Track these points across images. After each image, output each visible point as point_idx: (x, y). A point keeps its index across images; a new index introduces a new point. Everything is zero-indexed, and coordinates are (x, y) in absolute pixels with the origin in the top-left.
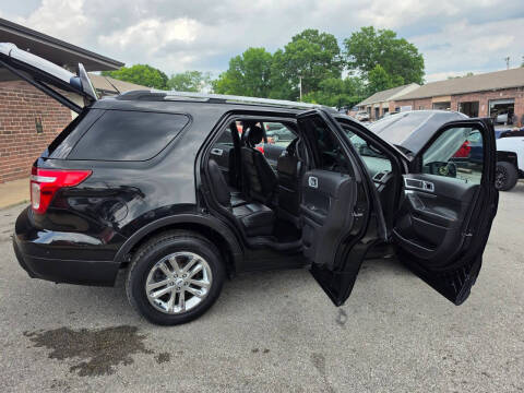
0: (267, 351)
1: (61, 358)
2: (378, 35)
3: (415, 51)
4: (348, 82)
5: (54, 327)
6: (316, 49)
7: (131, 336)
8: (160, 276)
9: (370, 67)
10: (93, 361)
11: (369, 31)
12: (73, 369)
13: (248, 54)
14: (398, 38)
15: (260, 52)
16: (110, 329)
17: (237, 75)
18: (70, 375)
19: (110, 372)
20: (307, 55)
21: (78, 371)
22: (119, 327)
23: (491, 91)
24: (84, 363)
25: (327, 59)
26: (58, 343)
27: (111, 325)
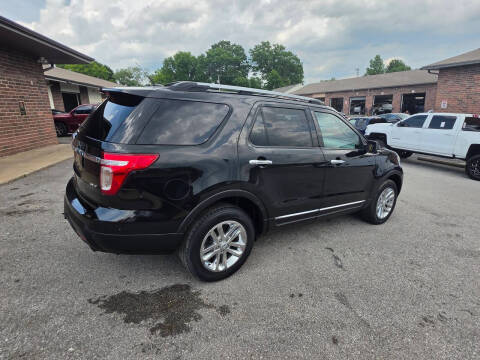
0: (301, 295)
1: (136, 321)
2: (273, 48)
3: (298, 60)
4: (252, 80)
5: (115, 292)
6: (229, 55)
7: (188, 293)
8: (210, 241)
9: (268, 71)
10: (167, 321)
11: (266, 45)
12: (153, 331)
13: (178, 56)
14: (286, 50)
15: (187, 55)
16: (166, 289)
17: (170, 72)
18: (153, 337)
19: (188, 330)
20: (222, 59)
21: (158, 332)
22: (173, 287)
23: (351, 91)
24: (160, 325)
25: (237, 63)
26: (126, 306)
27: (165, 285)
